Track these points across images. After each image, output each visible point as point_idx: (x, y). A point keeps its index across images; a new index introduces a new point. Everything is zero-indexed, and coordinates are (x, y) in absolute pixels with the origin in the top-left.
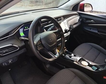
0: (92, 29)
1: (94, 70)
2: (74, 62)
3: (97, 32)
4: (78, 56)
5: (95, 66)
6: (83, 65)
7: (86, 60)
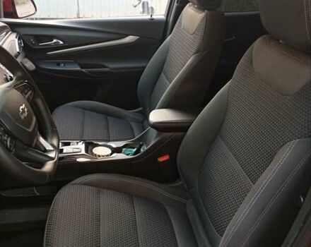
0: (63, 62)
1: (130, 157)
2: (78, 160)
3: (79, 68)
4: (75, 141)
5: (125, 146)
6: (99, 156)
7: (100, 143)
